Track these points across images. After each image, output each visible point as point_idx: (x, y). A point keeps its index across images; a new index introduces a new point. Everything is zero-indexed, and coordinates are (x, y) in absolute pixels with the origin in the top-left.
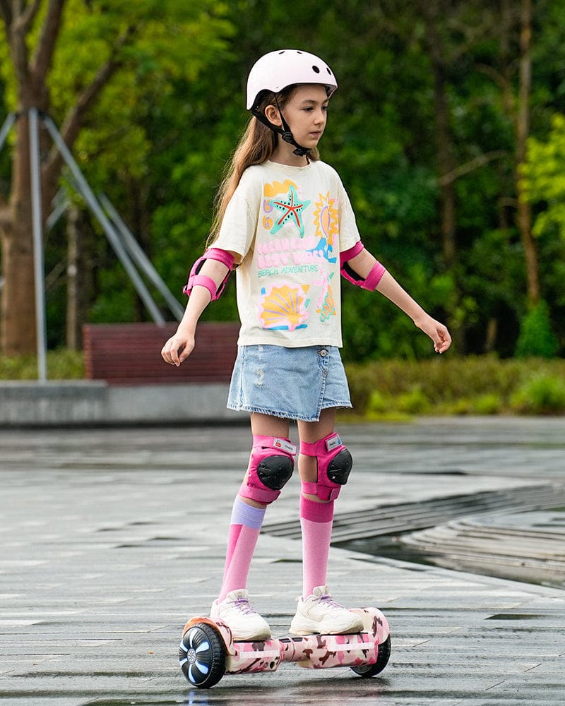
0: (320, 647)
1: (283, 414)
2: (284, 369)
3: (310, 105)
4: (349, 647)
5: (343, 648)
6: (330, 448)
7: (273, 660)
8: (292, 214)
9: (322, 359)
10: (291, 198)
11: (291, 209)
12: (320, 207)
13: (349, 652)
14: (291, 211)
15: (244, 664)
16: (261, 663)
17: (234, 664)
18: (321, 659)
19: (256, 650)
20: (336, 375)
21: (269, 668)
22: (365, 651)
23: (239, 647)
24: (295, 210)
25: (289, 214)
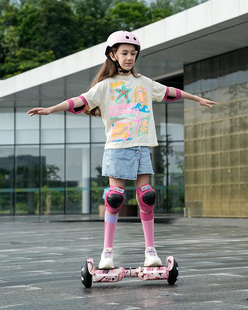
0: (142, 272)
1: (117, 177)
2: (118, 159)
3: (125, 52)
4: (153, 272)
5: (150, 272)
6: (142, 190)
7: (114, 277)
8: (123, 94)
9: (137, 155)
10: (123, 88)
11: (123, 92)
12: (137, 91)
13: (152, 274)
14: (123, 93)
15: (98, 279)
16: (106, 279)
17: (94, 279)
18: (142, 277)
19: (104, 273)
20: (143, 161)
21: (111, 280)
22: (160, 274)
23: (96, 272)
24: (125, 92)
25: (122, 94)
